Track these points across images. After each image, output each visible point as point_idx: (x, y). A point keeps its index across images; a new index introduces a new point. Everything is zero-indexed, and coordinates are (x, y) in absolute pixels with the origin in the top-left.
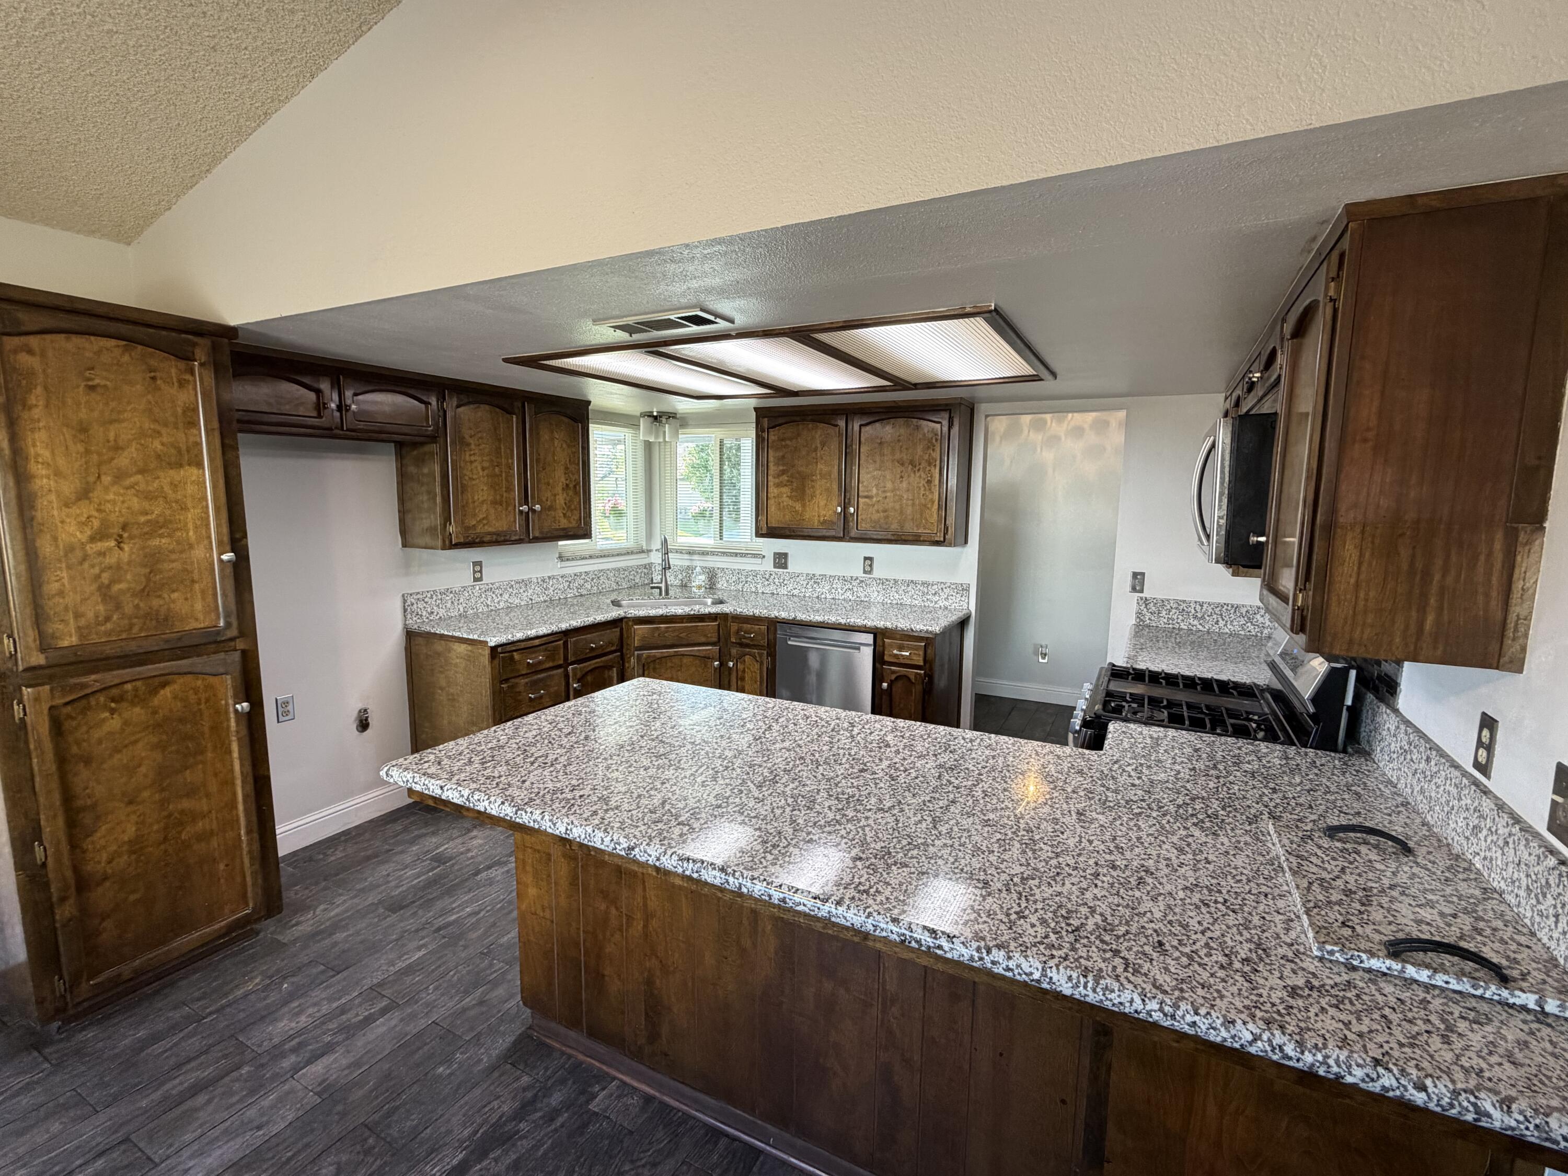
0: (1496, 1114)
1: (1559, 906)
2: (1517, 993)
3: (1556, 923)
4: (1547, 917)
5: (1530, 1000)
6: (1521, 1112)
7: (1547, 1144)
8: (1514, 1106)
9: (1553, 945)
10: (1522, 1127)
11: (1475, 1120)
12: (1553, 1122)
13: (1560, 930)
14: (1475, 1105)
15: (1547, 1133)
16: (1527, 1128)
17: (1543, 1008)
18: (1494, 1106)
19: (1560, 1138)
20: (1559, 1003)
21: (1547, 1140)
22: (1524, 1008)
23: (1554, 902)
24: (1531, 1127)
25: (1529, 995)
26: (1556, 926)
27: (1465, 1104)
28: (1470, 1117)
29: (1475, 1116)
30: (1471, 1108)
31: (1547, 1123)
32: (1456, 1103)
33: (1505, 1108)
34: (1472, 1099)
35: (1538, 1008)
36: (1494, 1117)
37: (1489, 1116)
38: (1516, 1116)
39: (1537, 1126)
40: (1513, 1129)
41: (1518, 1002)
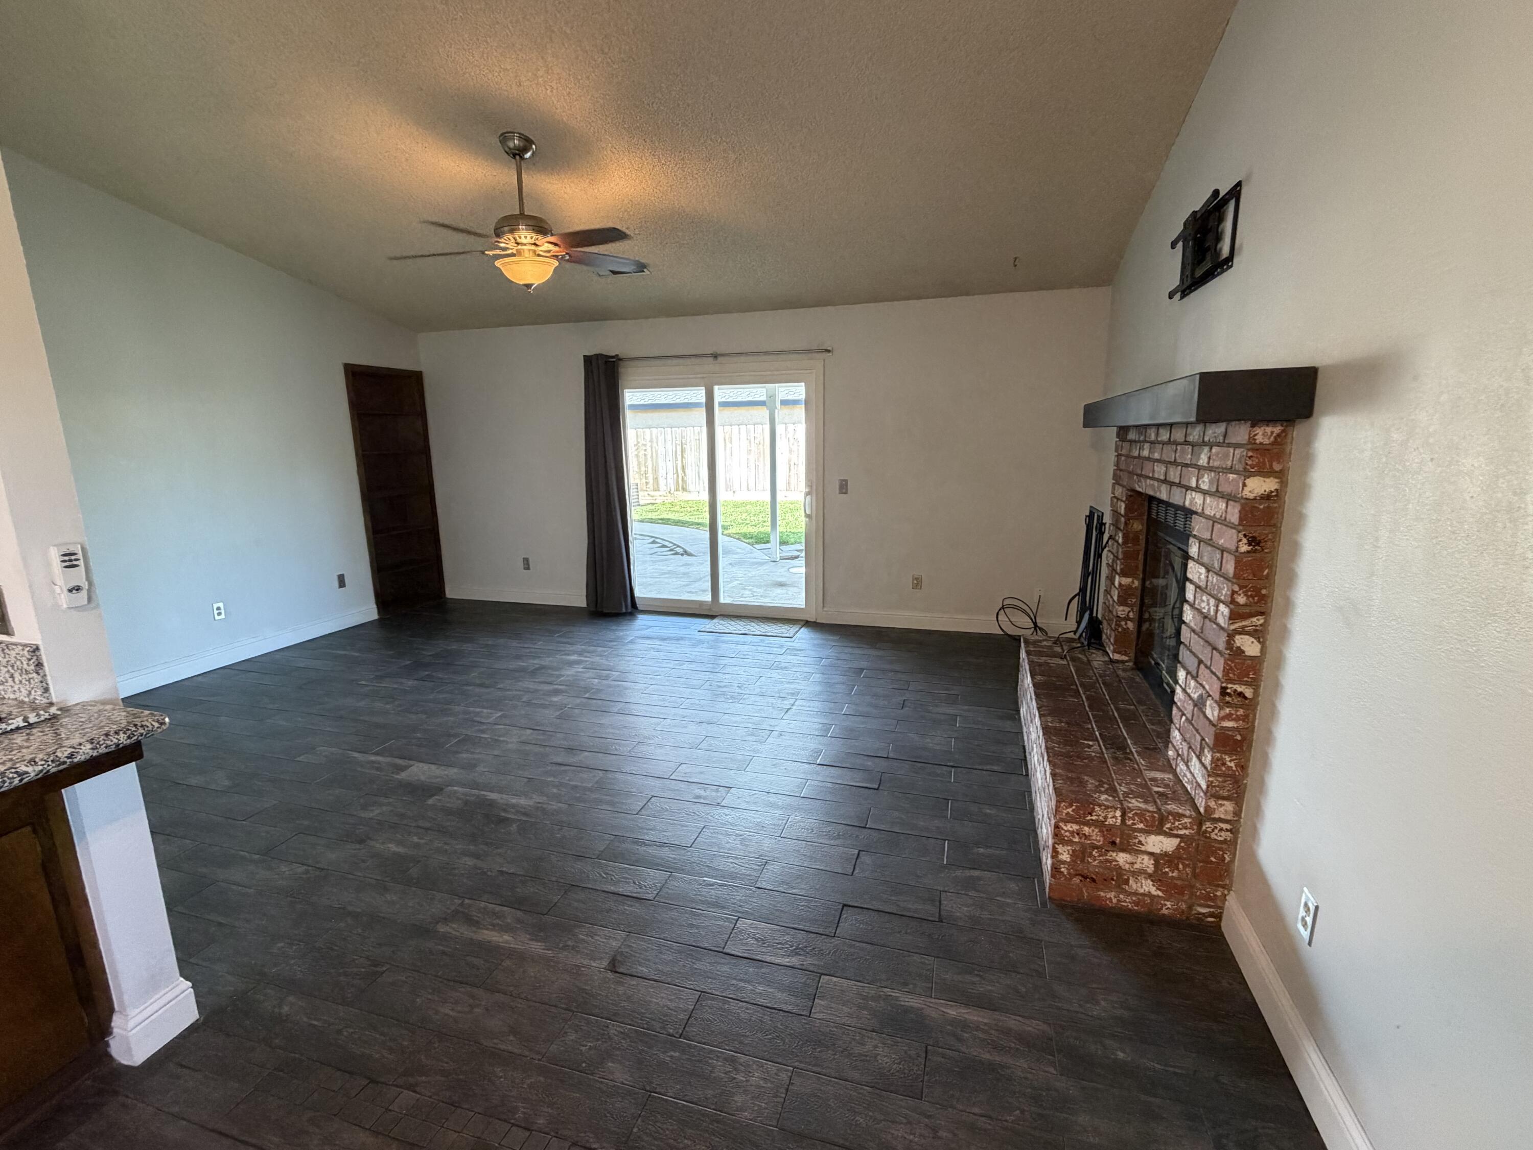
0: (30, 769)
1: (10, 668)
2: (10, 722)
3: (14, 681)
4: (7, 682)
5: (19, 722)
6: (42, 760)
7: (62, 767)
8: (37, 760)
9: (18, 695)
10: (45, 766)
11: (21, 781)
12: (59, 754)
13: (18, 682)
14: (16, 773)
15: (58, 761)
16: (49, 765)
17: (28, 722)
18: (27, 766)
19: (66, 759)
20: (35, 714)
21: (59, 765)
22: (18, 728)
23: (6, 669)
24: (50, 763)
25: (17, 719)
26: (14, 682)
27: (11, 775)
28: (16, 781)
29: (19, 778)
30: (15, 776)
31: (57, 756)
32: (5, 779)
33: (33, 763)
34: (13, 770)
35: (26, 724)
36: (30, 771)
37: (27, 773)
38: (40, 763)
39: (52, 761)
40: (41, 771)
41: (13, 727)
